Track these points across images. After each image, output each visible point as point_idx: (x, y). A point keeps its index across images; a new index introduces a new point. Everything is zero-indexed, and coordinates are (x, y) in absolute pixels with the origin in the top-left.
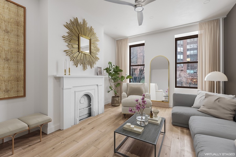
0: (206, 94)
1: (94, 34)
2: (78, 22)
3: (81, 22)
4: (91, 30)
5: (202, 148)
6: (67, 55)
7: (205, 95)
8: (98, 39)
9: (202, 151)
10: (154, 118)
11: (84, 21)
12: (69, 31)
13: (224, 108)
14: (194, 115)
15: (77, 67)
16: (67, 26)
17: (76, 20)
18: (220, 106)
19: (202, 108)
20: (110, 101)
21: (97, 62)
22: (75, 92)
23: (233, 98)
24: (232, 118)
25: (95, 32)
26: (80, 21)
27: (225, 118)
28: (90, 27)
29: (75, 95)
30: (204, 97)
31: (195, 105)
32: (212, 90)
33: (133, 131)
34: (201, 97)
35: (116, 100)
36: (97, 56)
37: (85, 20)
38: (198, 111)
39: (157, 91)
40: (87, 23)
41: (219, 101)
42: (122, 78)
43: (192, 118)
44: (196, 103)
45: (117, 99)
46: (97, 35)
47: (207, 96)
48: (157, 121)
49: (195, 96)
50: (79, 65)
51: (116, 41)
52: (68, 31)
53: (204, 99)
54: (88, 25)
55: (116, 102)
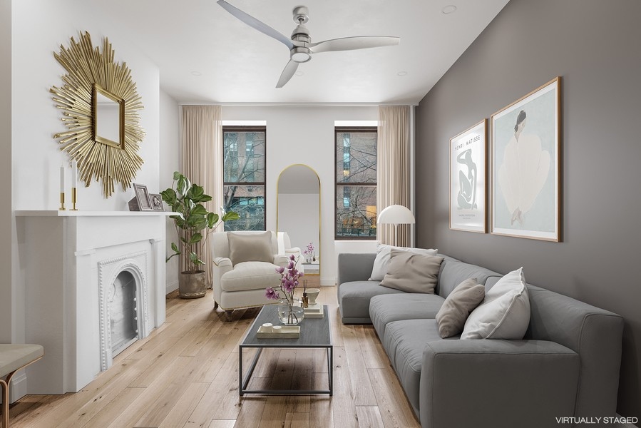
0: (392, 250)
1: (130, 86)
2: (91, 46)
3: (98, 47)
4: (122, 73)
5: (400, 339)
6: (62, 149)
7: (389, 252)
8: (139, 101)
9: (400, 342)
10: (310, 307)
11: (106, 44)
12: (68, 74)
13: (421, 274)
14: (376, 294)
15: (88, 185)
16: (63, 59)
17: (86, 39)
18: (415, 271)
19: (387, 279)
20: (175, 285)
21: (138, 172)
22: (99, 267)
23: (435, 254)
24: (433, 289)
25: (133, 80)
26: (96, 43)
27: (423, 291)
28: (120, 65)
29: (99, 274)
30: (389, 256)
31: (373, 276)
32: (402, 242)
33: (281, 337)
34: (384, 257)
35: (198, 281)
36: (138, 153)
37: (109, 43)
38: (381, 285)
39: (288, 250)
40: (113, 51)
41: (412, 262)
42: (211, 218)
43: (373, 300)
44: (377, 270)
45: (198, 277)
46: (139, 91)
47: (394, 254)
48: (318, 311)
49: (374, 256)
50: (93, 180)
51: (180, 108)
52: (64, 72)
53: (389, 261)
54: (118, 59)
55: (196, 285)
